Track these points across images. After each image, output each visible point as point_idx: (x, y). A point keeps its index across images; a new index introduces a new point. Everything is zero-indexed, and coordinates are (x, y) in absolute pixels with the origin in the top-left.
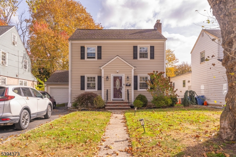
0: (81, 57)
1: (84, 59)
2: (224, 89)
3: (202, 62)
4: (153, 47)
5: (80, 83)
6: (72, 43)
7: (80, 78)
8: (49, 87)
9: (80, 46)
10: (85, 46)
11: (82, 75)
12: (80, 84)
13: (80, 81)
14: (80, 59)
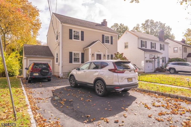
0: (70, 37)
1: (72, 39)
2: (142, 63)
3: (125, 48)
4: (112, 37)
5: (69, 57)
6: (63, 25)
7: (69, 53)
8: (29, 59)
9: (69, 29)
10: (73, 29)
11: (71, 51)
12: (69, 59)
13: (69, 56)
14: (69, 39)
